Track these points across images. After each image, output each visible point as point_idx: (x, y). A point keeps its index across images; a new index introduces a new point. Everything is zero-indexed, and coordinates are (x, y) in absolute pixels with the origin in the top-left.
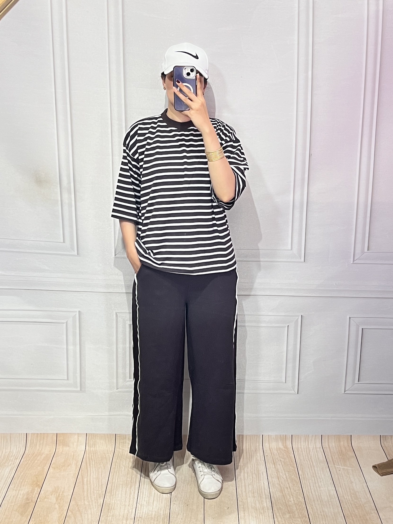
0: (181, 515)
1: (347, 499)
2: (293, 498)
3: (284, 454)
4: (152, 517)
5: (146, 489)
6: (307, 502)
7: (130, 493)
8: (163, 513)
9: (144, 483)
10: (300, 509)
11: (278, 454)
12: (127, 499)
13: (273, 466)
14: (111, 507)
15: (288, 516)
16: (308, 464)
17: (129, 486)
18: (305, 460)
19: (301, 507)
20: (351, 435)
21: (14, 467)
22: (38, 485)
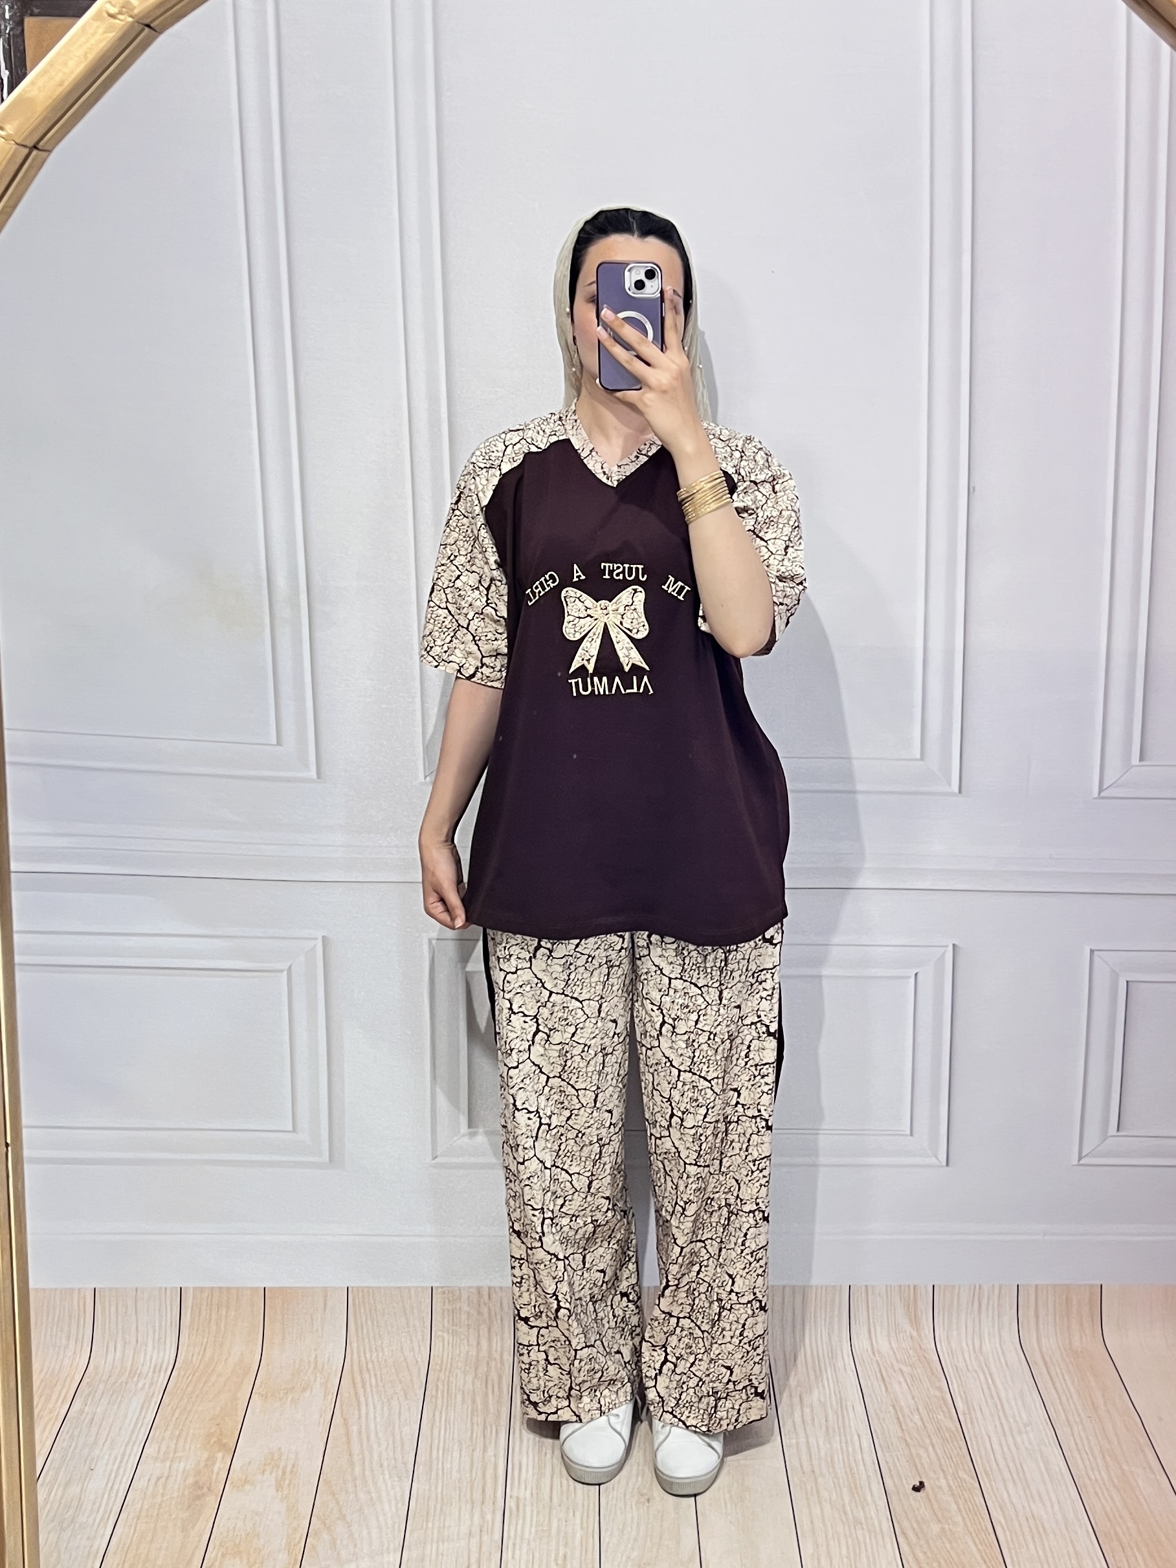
2: (946, 1478)
6: (987, 1489)
10: (970, 1510)
12: (476, 1483)
18: (970, 1367)
19: (969, 1503)
20: (1102, 1285)
21: (154, 1392)
22: (223, 1446)
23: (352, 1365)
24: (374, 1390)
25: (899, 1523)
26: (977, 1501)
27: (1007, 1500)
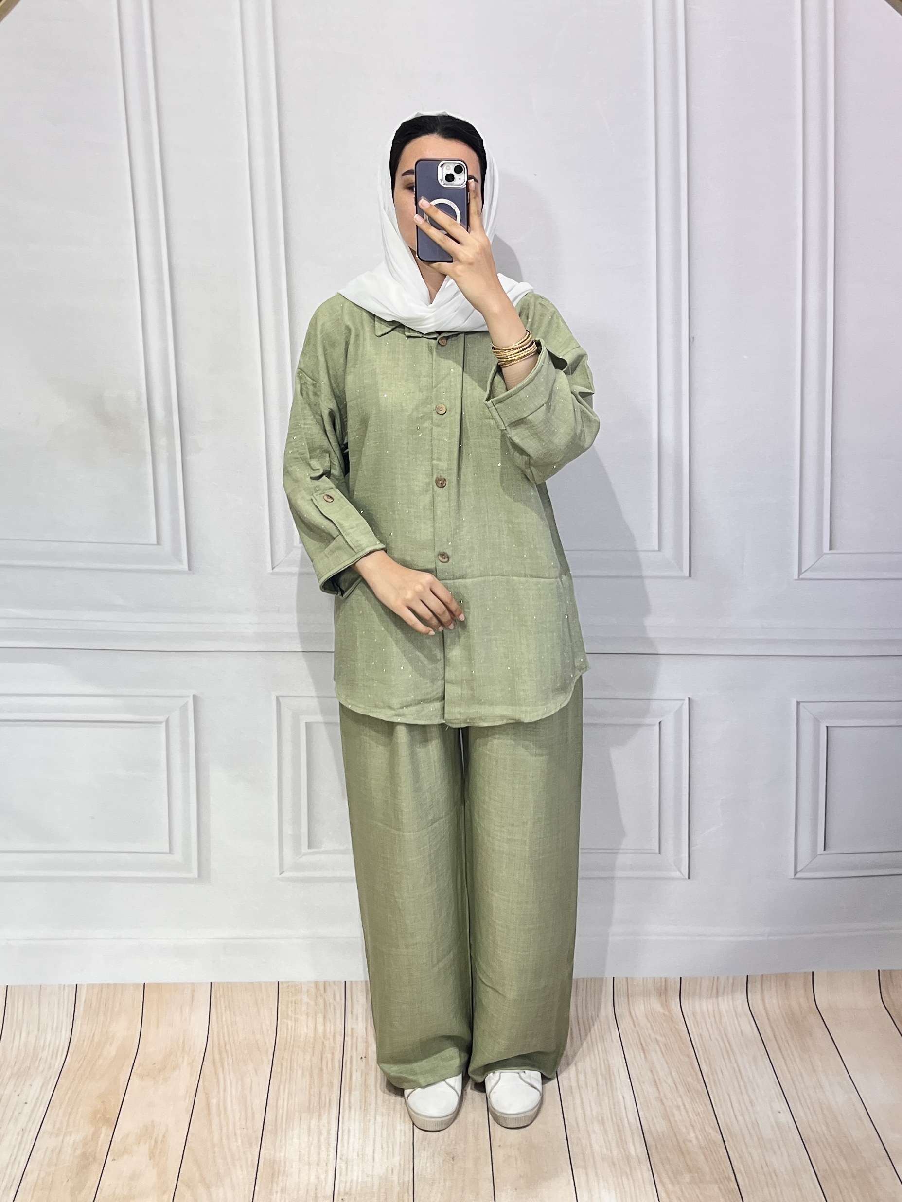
0: (439, 1183)
1: (817, 1132)
2: (695, 1132)
3: (665, 1024)
4: (374, 1191)
5: (355, 1121)
6: (728, 1141)
7: (320, 1133)
8: (399, 1180)
9: (350, 1107)
10: (715, 1159)
11: (648, 1025)
12: (312, 1148)
13: (640, 1055)
14: (279, 1169)
15: (687, 1178)
16: (721, 1049)
17: (316, 1115)
18: (712, 1037)
19: (714, 1154)
20: (813, 972)
21: (50, 1078)
22: (106, 1121)
23: (213, 1049)
24: (231, 1067)
25: (658, 1174)
26: (721, 1152)
27: (744, 1150)
